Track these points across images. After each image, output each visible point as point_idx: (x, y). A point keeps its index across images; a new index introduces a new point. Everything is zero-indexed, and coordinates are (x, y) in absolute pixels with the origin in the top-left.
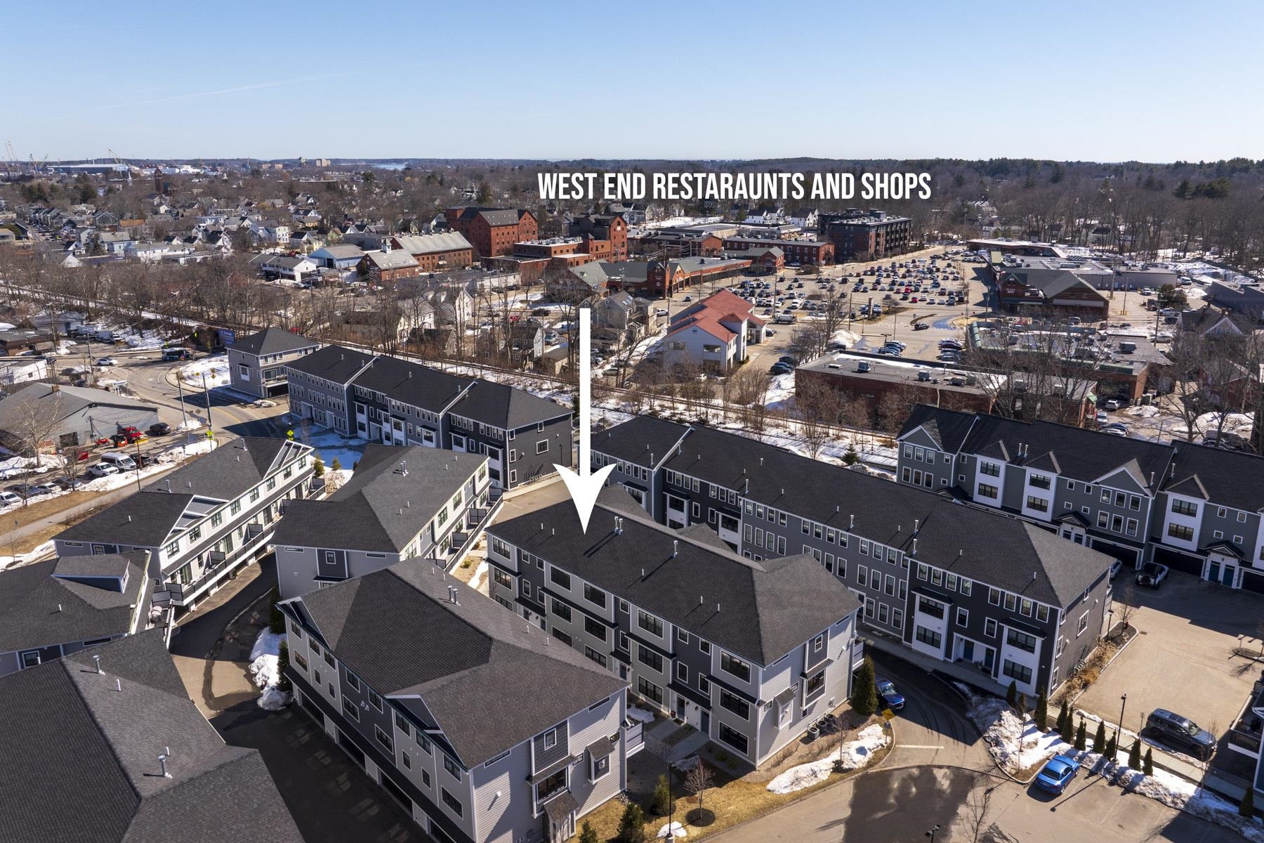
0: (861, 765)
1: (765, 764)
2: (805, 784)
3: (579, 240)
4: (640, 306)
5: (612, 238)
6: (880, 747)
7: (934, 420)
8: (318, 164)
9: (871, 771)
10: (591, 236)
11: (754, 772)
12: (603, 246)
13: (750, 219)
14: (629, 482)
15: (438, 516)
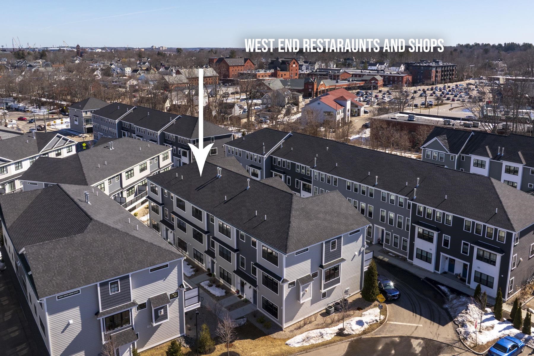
0: (357, 332)
1: (290, 327)
2: (313, 342)
3: (272, 71)
4: (294, 96)
5: (290, 70)
6: (375, 322)
7: (445, 136)
8: (161, 49)
9: (364, 337)
10: (278, 69)
11: (281, 332)
12: (285, 75)
13: (370, 68)
14: (252, 165)
15: (126, 173)
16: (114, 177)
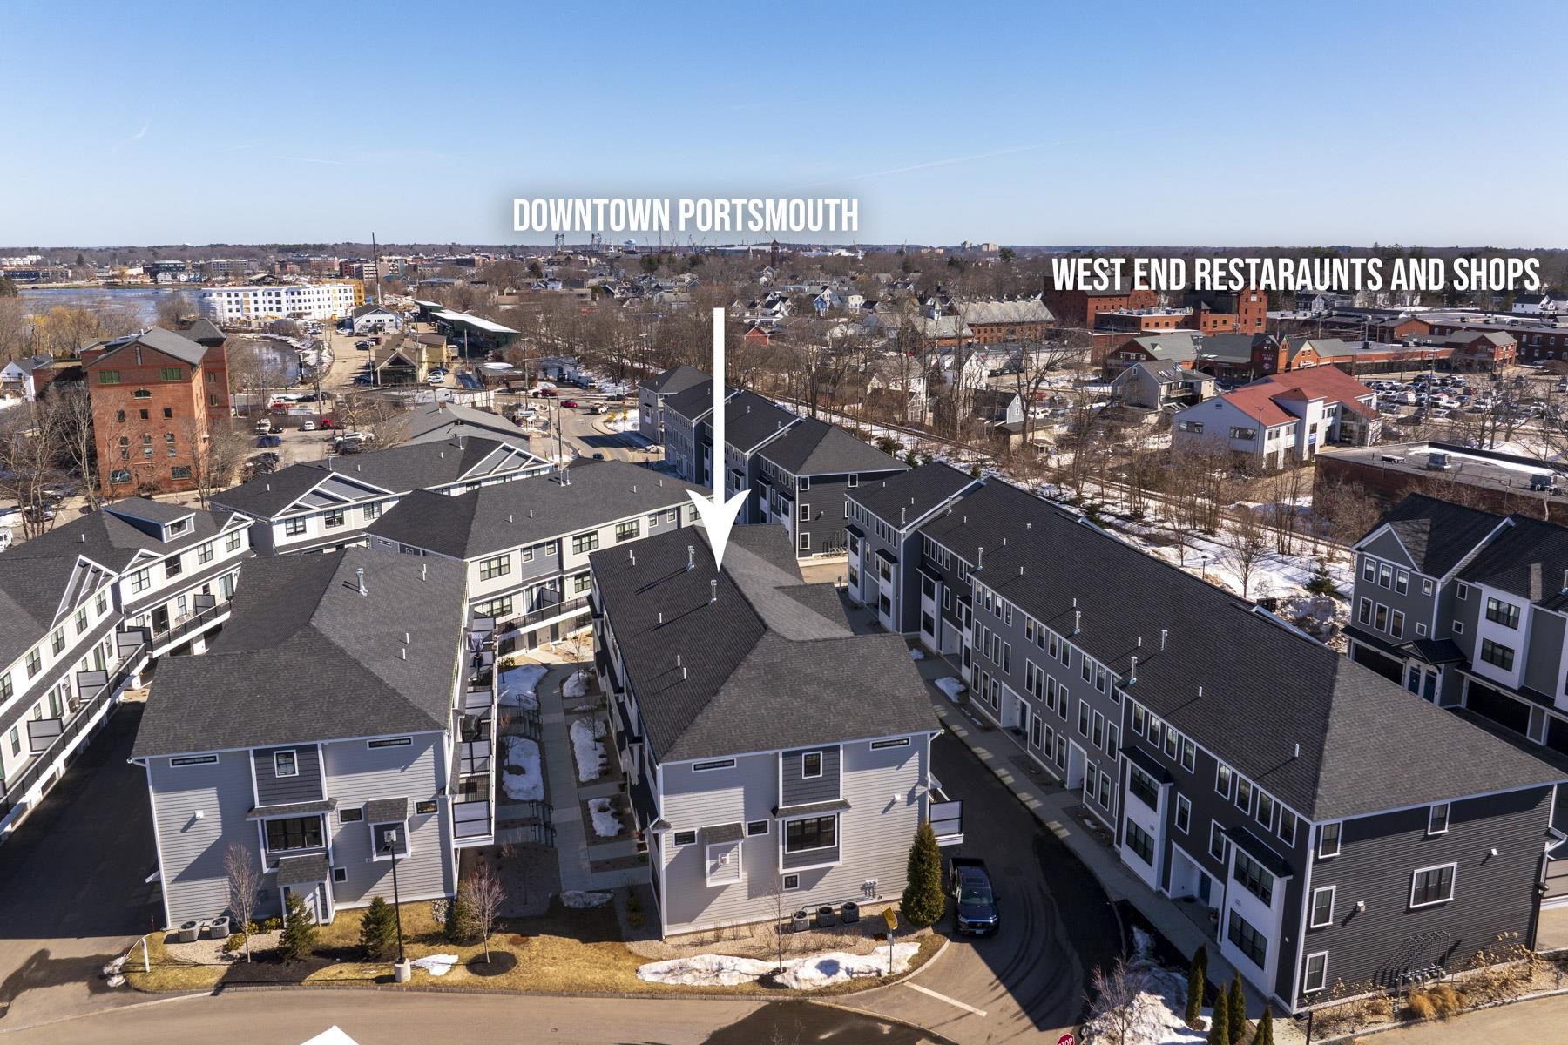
0: (806, 986)
1: (684, 938)
2: (688, 979)
3: (1189, 311)
4: (1190, 381)
5: (1242, 311)
6: (874, 974)
7: (1428, 521)
9: (811, 1000)
10: (1204, 306)
11: (656, 943)
12: (1225, 322)
13: (1518, 308)
14: (883, 550)
15: (575, 539)
16: (542, 545)
